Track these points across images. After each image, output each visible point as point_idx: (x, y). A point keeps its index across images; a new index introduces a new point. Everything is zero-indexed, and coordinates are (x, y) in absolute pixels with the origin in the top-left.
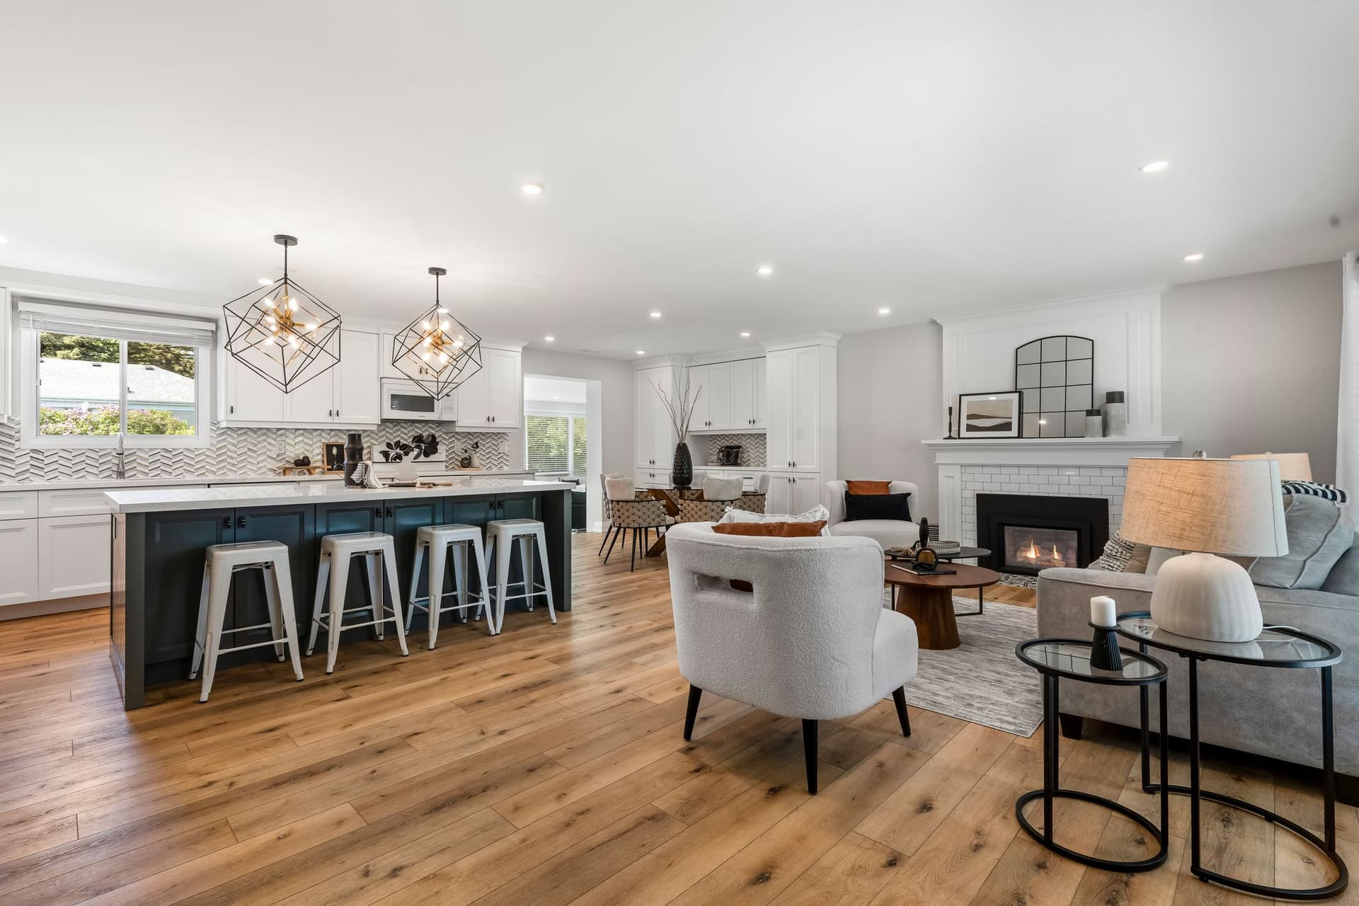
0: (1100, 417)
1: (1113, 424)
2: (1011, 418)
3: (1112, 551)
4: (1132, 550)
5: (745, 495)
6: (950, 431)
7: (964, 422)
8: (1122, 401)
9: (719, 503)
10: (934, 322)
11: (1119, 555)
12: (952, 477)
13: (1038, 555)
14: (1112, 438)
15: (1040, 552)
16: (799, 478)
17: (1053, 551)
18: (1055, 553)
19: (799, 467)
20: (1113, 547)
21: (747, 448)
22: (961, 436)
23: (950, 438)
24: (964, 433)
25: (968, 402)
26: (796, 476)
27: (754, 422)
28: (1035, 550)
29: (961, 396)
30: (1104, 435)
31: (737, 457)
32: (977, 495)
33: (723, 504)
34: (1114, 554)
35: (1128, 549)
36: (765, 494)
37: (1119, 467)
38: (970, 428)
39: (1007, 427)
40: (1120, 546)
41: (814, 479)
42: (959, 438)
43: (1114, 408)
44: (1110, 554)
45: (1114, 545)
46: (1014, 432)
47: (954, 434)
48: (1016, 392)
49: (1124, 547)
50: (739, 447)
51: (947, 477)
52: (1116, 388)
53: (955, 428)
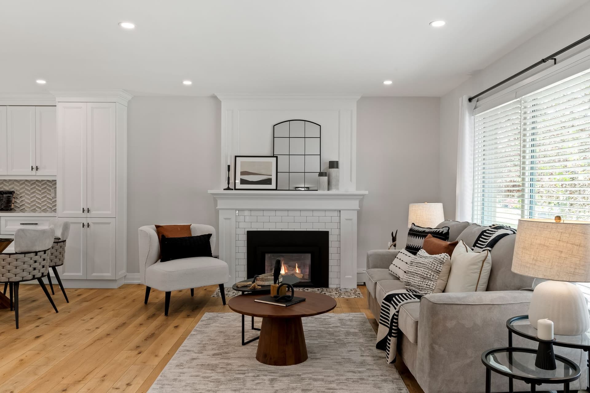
0: (327, 177)
1: (333, 182)
2: (271, 175)
3: (427, 275)
4: (440, 273)
5: (57, 243)
6: (229, 183)
7: (239, 177)
8: (337, 167)
9: (32, 255)
10: (215, 97)
11: (431, 277)
12: (230, 219)
13: (286, 271)
14: (333, 192)
15: (288, 270)
16: (94, 223)
17: (296, 268)
18: (297, 269)
19: (93, 213)
20: (428, 272)
21: (21, 193)
22: (236, 188)
23: (228, 189)
24: (239, 186)
25: (241, 162)
26: (90, 221)
27: (37, 169)
28: (285, 268)
29: (236, 157)
30: (328, 190)
31: (9, 201)
32: (248, 232)
33: (36, 255)
34: (429, 277)
35: (437, 272)
36: (65, 241)
37: (335, 210)
38: (243, 182)
39: (268, 181)
40: (432, 271)
41: (109, 223)
42: (235, 189)
43: (333, 171)
44: (426, 277)
45: (428, 271)
46: (273, 186)
47: (232, 186)
48: (273, 157)
49: (435, 271)
50: (12, 193)
51: (225, 219)
52: (334, 159)
53: (232, 181)
